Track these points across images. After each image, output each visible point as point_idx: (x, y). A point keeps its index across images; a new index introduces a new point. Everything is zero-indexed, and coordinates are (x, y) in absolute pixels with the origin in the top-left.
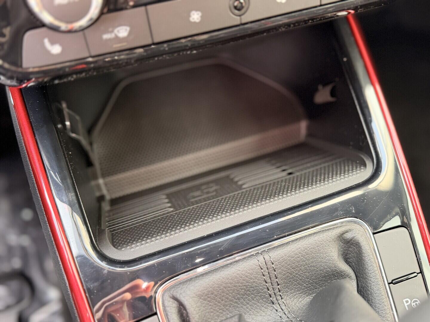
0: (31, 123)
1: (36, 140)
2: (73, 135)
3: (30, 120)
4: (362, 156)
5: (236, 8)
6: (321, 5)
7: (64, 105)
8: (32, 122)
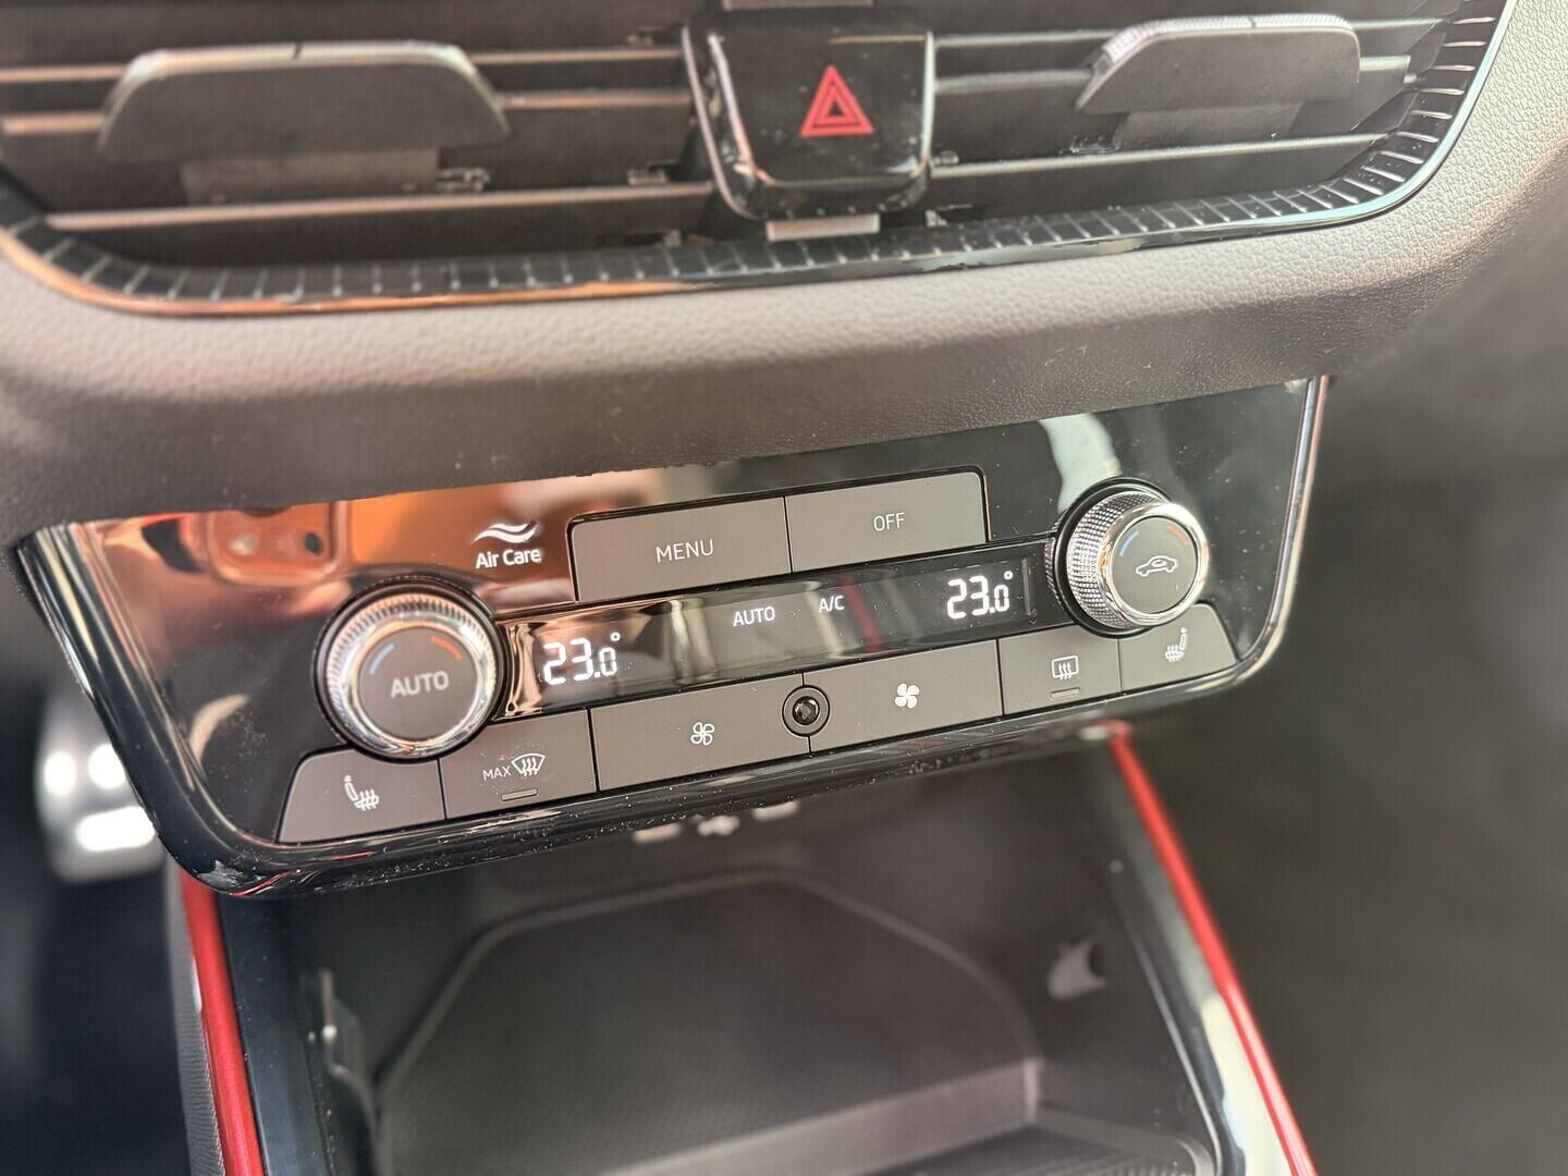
0: (237, 1016)
1: (246, 1064)
2: (339, 1070)
3: (235, 1006)
4: (1186, 1146)
5: (797, 716)
6: (1004, 717)
7: (327, 984)
8: (241, 1015)
